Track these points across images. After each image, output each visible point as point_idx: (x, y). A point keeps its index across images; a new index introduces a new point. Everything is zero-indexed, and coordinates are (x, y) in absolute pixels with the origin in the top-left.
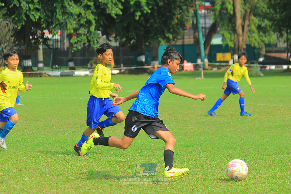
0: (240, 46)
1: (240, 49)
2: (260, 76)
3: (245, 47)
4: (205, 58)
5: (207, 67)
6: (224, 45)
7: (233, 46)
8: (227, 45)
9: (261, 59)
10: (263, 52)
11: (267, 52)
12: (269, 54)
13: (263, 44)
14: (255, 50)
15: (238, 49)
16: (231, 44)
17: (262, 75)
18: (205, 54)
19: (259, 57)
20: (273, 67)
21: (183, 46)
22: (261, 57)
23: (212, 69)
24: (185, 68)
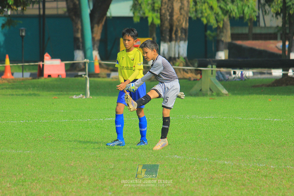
0: (176, 23)
1: (174, 29)
2: (219, 94)
3: (185, 25)
4: (94, 49)
5: (98, 70)
6: (136, 20)
7: (158, 22)
8: (144, 19)
9: (222, 55)
10: (227, 37)
11: (234, 36)
12: (239, 42)
13: (226, 18)
14: (209, 32)
15: (171, 31)
16: (153, 18)
17: (224, 91)
18: (93, 39)
19: (218, 50)
20: (249, 73)
21: (42, 18)
22: (222, 51)
23: (108, 75)
24: (46, 72)
